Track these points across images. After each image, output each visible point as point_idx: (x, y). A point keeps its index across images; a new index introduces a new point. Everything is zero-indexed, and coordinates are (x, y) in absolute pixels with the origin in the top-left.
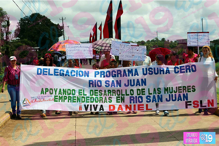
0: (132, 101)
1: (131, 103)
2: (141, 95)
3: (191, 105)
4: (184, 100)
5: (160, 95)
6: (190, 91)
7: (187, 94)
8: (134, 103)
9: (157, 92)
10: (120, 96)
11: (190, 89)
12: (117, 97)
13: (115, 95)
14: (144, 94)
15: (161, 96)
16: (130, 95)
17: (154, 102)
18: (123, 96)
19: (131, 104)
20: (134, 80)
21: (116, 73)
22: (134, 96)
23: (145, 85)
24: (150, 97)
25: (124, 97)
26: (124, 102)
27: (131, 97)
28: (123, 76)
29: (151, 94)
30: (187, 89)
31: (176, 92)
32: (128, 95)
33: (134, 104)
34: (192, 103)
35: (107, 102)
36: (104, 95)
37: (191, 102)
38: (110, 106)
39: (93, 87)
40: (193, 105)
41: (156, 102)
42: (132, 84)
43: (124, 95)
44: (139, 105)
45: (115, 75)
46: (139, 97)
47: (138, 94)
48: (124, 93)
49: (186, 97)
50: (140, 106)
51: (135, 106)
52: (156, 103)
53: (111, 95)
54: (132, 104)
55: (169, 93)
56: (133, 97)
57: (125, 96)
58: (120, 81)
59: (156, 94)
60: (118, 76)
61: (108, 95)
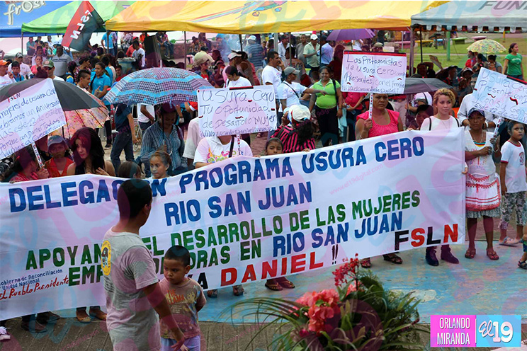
0: (280, 250)
1: (275, 255)
2: (300, 230)
3: (406, 239)
4: (393, 229)
5: (343, 224)
6: (408, 206)
7: (400, 213)
8: (283, 253)
9: (336, 215)
10: (250, 239)
11: (408, 200)
12: (243, 244)
13: (238, 240)
14: (308, 226)
15: (347, 225)
16: (275, 235)
17: (330, 243)
18: (256, 240)
19: (275, 258)
20: (281, 188)
21: (237, 172)
22: (284, 234)
23: (310, 200)
24: (320, 231)
25: (259, 241)
26: (259, 256)
27: (276, 239)
28: (256, 179)
29: (323, 223)
30: (401, 202)
31: (379, 211)
32: (270, 233)
33: (284, 256)
34: (409, 236)
35: (217, 264)
36: (209, 245)
37: (407, 232)
38: (224, 272)
39: (178, 222)
40: (411, 240)
41: (333, 243)
42: (278, 200)
43: (259, 235)
44: (294, 259)
45: (234, 176)
46: (295, 236)
47: (293, 229)
48: (258, 229)
49: (397, 221)
50: (298, 261)
51: (284, 261)
52: (334, 247)
53: (227, 242)
54: (279, 258)
55: (364, 217)
56: (282, 238)
57: (262, 238)
58: (248, 193)
59: (334, 222)
60: (241, 181)
61: (220, 243)
